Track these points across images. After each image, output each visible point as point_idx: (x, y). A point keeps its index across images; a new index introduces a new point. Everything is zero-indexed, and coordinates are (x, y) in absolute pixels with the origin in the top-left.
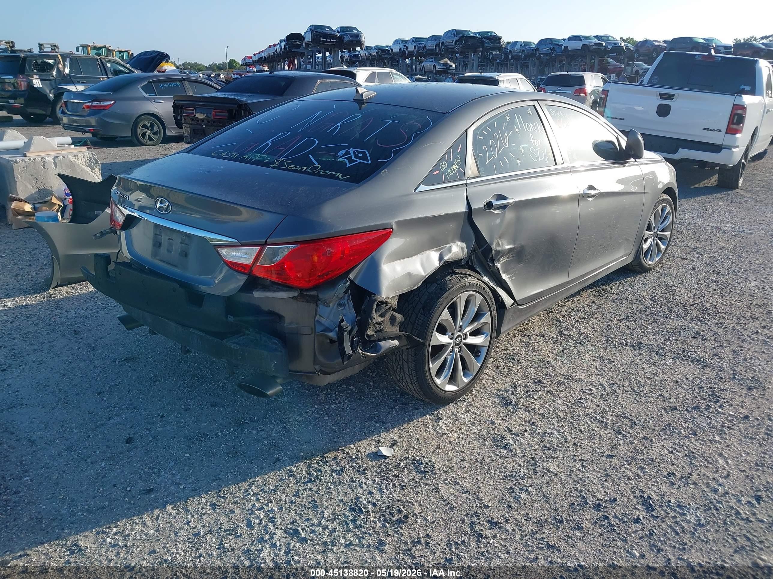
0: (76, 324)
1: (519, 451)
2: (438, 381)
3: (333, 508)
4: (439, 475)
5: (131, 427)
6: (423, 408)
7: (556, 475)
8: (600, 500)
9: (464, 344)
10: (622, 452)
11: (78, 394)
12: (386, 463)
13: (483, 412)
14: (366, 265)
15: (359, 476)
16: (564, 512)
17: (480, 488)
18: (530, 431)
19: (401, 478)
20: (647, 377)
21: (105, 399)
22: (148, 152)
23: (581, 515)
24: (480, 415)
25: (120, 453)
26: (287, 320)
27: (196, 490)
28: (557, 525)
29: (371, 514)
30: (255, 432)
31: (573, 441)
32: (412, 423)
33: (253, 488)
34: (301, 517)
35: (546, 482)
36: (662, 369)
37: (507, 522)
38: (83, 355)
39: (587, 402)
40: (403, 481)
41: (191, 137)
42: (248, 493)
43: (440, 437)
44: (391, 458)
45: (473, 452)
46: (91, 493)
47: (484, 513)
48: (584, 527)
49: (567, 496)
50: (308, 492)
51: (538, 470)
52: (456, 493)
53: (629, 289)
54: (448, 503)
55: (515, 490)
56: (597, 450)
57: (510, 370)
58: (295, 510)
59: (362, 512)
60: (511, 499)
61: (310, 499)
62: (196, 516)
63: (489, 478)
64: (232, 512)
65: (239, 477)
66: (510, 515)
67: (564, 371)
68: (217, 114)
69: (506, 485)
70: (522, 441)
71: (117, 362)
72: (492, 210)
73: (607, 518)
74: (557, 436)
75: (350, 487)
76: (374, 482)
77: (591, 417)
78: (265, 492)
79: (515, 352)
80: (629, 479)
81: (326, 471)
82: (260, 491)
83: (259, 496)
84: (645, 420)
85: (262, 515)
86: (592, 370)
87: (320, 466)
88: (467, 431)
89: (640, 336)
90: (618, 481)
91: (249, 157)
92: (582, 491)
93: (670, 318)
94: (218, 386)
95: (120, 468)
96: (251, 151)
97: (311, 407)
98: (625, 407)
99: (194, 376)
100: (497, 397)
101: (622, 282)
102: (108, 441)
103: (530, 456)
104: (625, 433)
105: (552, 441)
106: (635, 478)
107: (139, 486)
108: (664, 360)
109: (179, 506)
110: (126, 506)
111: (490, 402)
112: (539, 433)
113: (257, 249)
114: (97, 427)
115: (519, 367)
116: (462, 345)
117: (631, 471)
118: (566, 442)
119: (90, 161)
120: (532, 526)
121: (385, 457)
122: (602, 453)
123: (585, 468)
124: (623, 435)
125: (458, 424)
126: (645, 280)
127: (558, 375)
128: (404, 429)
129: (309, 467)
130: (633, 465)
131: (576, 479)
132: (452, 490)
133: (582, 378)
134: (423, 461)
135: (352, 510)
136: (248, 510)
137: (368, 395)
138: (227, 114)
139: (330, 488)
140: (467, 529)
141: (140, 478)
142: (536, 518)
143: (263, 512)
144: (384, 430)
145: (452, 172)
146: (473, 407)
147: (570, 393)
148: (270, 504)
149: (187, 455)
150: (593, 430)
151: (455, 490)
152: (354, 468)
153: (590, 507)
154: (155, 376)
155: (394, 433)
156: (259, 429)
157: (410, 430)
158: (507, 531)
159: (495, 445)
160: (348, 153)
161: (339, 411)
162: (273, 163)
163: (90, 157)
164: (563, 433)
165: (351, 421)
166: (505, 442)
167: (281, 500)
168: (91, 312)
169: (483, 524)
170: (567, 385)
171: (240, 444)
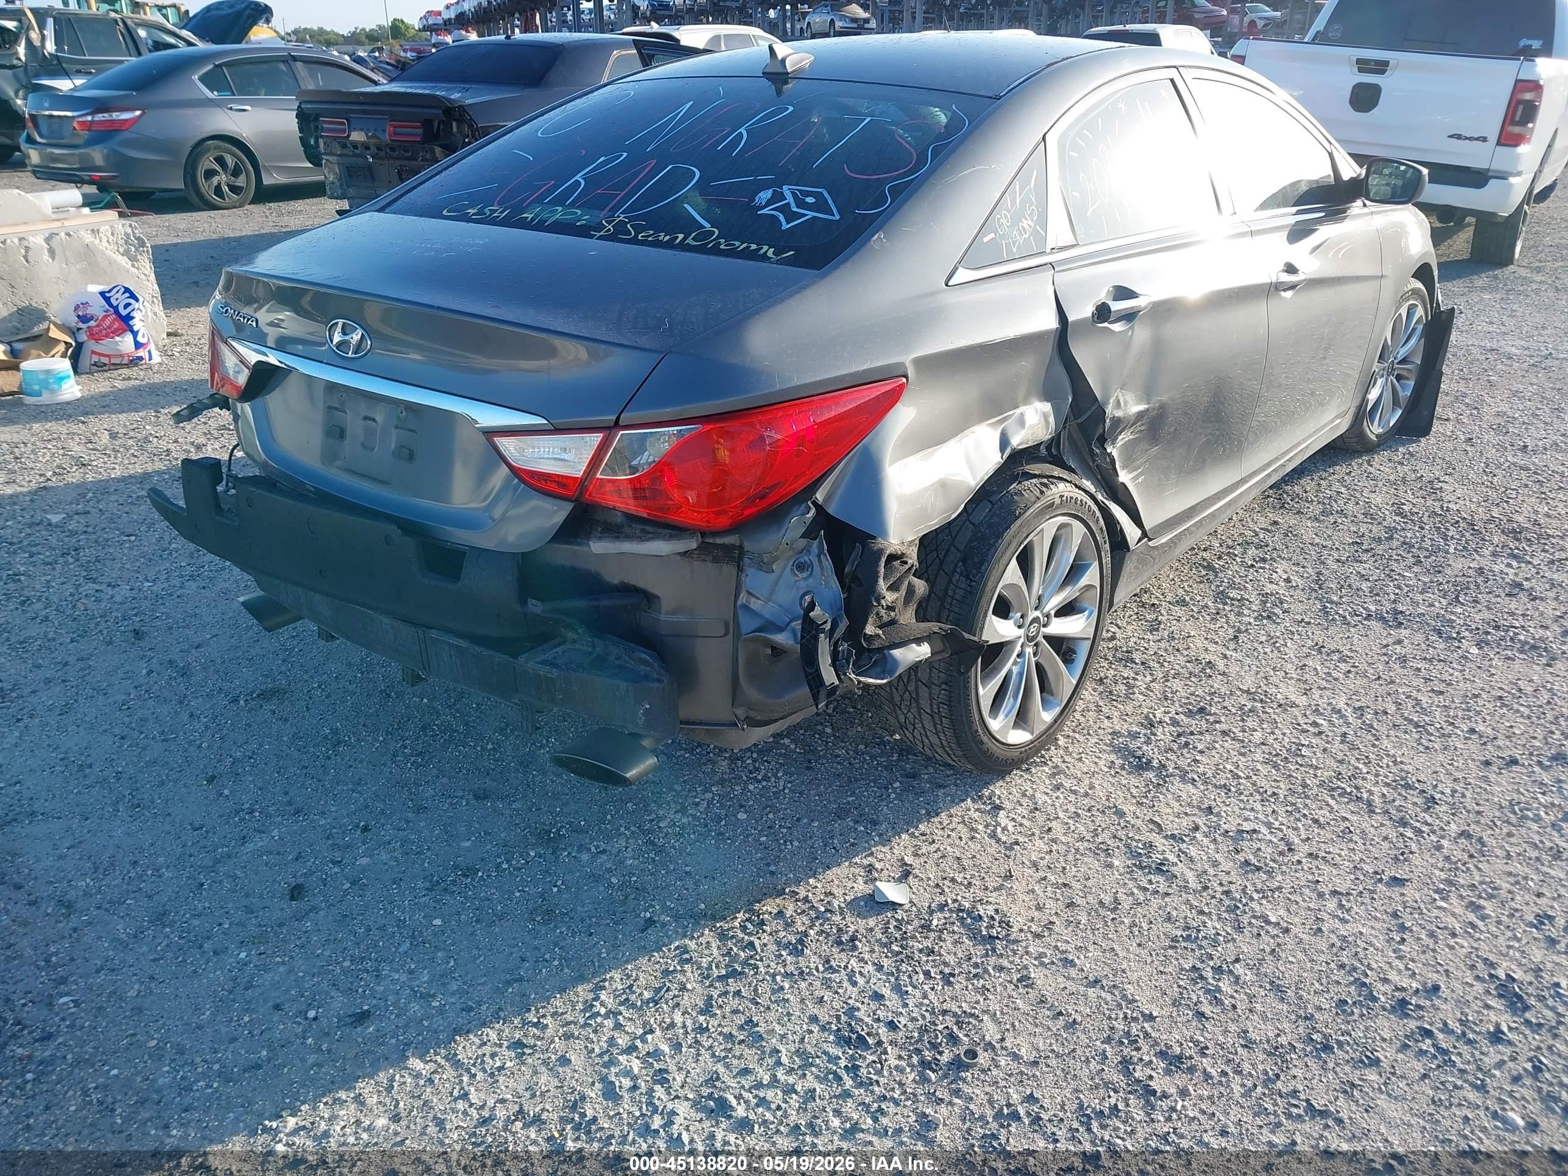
0: (135, 615)
1: (1191, 876)
2: (995, 725)
3: (797, 1038)
4: (1024, 944)
5: (297, 860)
6: (956, 785)
7: (1287, 931)
8: (1403, 989)
9: (1044, 637)
10: (1420, 869)
11: (162, 783)
12: (897, 920)
13: (1092, 787)
14: (853, 465)
15: (843, 955)
16: (1328, 1023)
17: (1124, 971)
18: (1206, 829)
19: (940, 955)
20: (1433, 691)
21: (226, 792)
22: (244, 220)
23: (1367, 1028)
24: (1086, 795)
25: (281, 925)
26: (666, 605)
27: (471, 1009)
28: (1320, 1058)
29: (889, 1049)
30: (585, 857)
31: (1306, 848)
32: (936, 820)
33: (603, 997)
34: (727, 1066)
35: (1268, 949)
36: (1461, 671)
37: (1203, 1055)
38: (161, 688)
39: (1314, 753)
40: (946, 964)
41: (341, 185)
42: (595, 1010)
43: (1007, 852)
44: (906, 907)
45: (1089, 883)
46: (224, 1030)
47: (1147, 1035)
48: (1382, 1058)
49: (1324, 981)
50: (734, 1003)
51: (1245, 920)
52: (1071, 986)
53: (1343, 490)
54: (1060, 1014)
55: (1204, 973)
56: (1366, 867)
57: (1130, 687)
58: (711, 1047)
59: (867, 1047)
60: (1199, 997)
61: (740, 1020)
62: (480, 1076)
63: (1139, 945)
64: (564, 1061)
65: (566, 970)
66: (1206, 1034)
67: (1249, 683)
68: (398, 130)
69: (1182, 961)
70: (1193, 852)
71: (242, 702)
72: (1106, 324)
73: (1428, 1033)
74: (1268, 837)
75: (827, 984)
76: (879, 968)
77: (1333, 789)
78: (633, 1006)
79: (1131, 644)
80: (1454, 935)
81: (765, 945)
82: (621, 1004)
83: (620, 1017)
84: (1454, 791)
85: (636, 1065)
86: (1307, 676)
87: (750, 934)
88: (1065, 834)
89: (1392, 597)
90: (1430, 942)
91: (536, 215)
92: (1355, 969)
93: (1447, 552)
94: (483, 749)
95: (283, 963)
96: (539, 200)
97: (705, 791)
98: (1402, 762)
99: (424, 728)
100: (1117, 750)
101: (1324, 475)
102: (247, 895)
103: (1219, 889)
104: (1418, 825)
105: (1259, 849)
106: (1466, 932)
107: (336, 1005)
108: (1459, 648)
109: (436, 1054)
110: (312, 1059)
111: (1101, 763)
112: (1227, 832)
113: (596, 438)
114: (218, 862)
115: (1149, 678)
116: (1040, 638)
117: (1453, 915)
118: (1290, 850)
119: (126, 243)
120: (1261, 1060)
121: (894, 906)
122: (1376, 873)
123: (1348, 911)
124: (1413, 828)
125: (1040, 818)
126: (1372, 470)
127: (1239, 693)
128: (923, 834)
129: (723, 936)
130: (1454, 899)
131: (1334, 939)
132: (1061, 979)
133: (1293, 697)
134: (982, 913)
135: (843, 1041)
136: (601, 1055)
137: (824, 757)
138: (421, 131)
139: (782, 988)
140: (1116, 1077)
141: (334, 985)
142: (1268, 1041)
143: (638, 1058)
144: (876, 839)
145: (1021, 235)
146: (1066, 776)
147: (1273, 733)
148: (649, 1037)
149: (437, 922)
150: (1345, 819)
151: (1068, 978)
152: (828, 935)
153: (1384, 1009)
154: (335, 732)
155: (903, 846)
156: (593, 849)
157: (936, 838)
158: (1207, 1076)
159: (1135, 865)
160: (778, 196)
161: (768, 799)
162: (601, 227)
163: (126, 234)
164: (1281, 830)
165: (798, 820)
166: (1157, 857)
167: (672, 1025)
168: (166, 585)
169: (1151, 1062)
170: (1263, 716)
171: (555, 890)
